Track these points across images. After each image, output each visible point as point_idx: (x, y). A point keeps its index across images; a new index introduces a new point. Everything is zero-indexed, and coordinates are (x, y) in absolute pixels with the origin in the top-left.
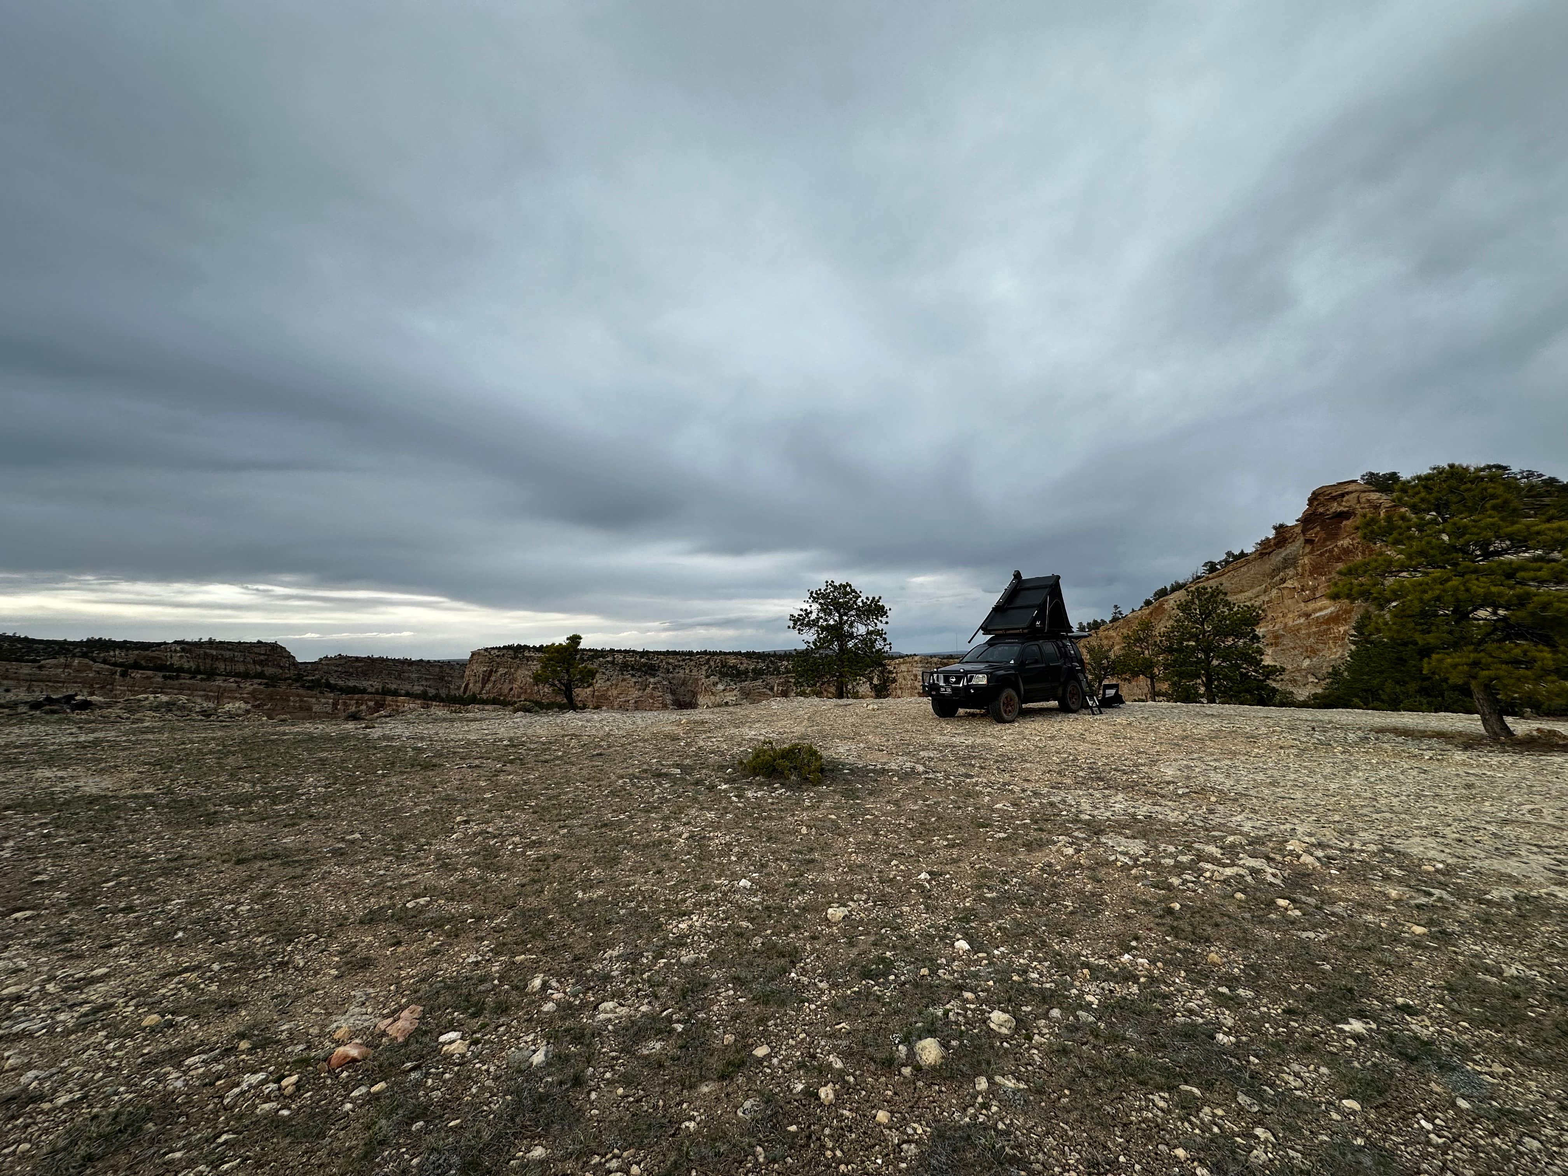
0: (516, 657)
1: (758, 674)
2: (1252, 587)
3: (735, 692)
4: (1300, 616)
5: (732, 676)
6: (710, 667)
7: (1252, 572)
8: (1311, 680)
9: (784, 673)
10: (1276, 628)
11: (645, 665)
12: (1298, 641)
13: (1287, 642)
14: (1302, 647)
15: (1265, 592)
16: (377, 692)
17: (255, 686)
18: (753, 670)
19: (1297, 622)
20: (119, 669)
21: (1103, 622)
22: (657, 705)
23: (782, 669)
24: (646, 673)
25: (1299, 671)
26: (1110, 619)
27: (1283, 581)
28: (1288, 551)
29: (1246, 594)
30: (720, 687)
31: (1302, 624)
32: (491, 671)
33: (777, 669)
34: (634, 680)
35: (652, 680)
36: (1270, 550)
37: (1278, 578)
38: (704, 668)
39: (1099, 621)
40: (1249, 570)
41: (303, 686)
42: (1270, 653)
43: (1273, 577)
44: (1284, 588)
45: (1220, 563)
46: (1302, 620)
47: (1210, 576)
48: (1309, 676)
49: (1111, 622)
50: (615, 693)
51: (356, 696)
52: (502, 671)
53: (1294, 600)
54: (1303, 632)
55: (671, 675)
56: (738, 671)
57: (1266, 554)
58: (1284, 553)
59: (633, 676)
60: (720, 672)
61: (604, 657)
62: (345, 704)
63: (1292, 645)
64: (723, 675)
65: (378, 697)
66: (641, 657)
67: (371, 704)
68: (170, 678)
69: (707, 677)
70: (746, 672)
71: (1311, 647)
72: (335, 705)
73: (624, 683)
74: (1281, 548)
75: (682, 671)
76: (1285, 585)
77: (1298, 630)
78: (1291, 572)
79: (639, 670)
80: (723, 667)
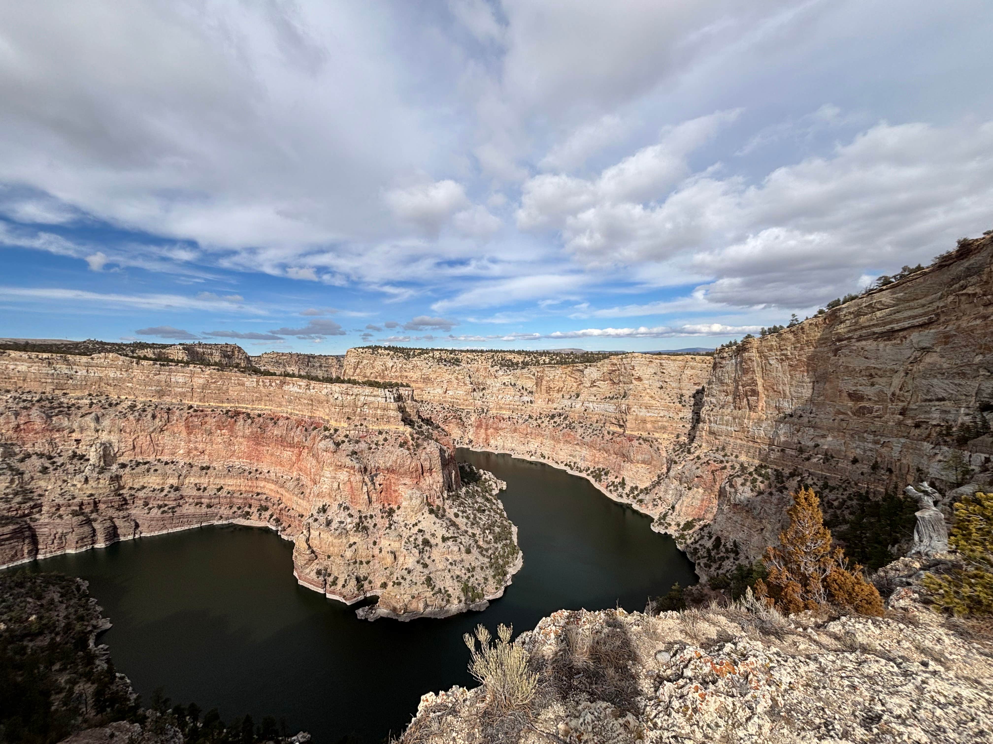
0: (373, 353)
1: (525, 364)
2: (926, 296)
3: (510, 376)
4: (975, 319)
5: (508, 366)
6: (494, 360)
7: (929, 282)
8: (981, 373)
9: (542, 364)
10: (948, 329)
11: (453, 358)
12: (971, 340)
13: (959, 340)
14: (976, 345)
15: (940, 298)
16: (281, 375)
17: (212, 370)
18: (522, 362)
19: (972, 324)
20: (135, 360)
21: (781, 327)
22: (461, 384)
23: (541, 362)
24: (454, 363)
25: (969, 365)
26: (788, 325)
27: (964, 287)
28: (972, 261)
29: (919, 301)
30: (501, 373)
31: (977, 325)
32: (359, 362)
33: (538, 362)
34: (446, 368)
35: (457, 368)
36: (951, 261)
37: (957, 286)
38: (490, 361)
39: (778, 326)
40: (925, 281)
41: (239, 371)
42: (938, 350)
43: (951, 286)
44: (962, 295)
45: (895, 277)
46: (978, 322)
47: (884, 287)
48: (980, 370)
49: (788, 327)
50: (435, 376)
51: (269, 377)
52: (365, 362)
53: (972, 305)
54: (979, 332)
55: (469, 365)
56: (512, 363)
57: (946, 265)
58: (966, 264)
59: (445, 365)
60: (501, 363)
61: (427, 354)
62: (263, 381)
63: (964, 343)
64: (502, 365)
65: (282, 378)
66: (451, 354)
67: (278, 382)
68: (164, 365)
69: (492, 366)
70: (517, 364)
71: (985, 344)
72: (258, 382)
73: (440, 370)
74: (962, 259)
75: (476, 363)
76: (964, 292)
77: (972, 331)
78: (974, 279)
79: (450, 361)
80: (502, 360)
